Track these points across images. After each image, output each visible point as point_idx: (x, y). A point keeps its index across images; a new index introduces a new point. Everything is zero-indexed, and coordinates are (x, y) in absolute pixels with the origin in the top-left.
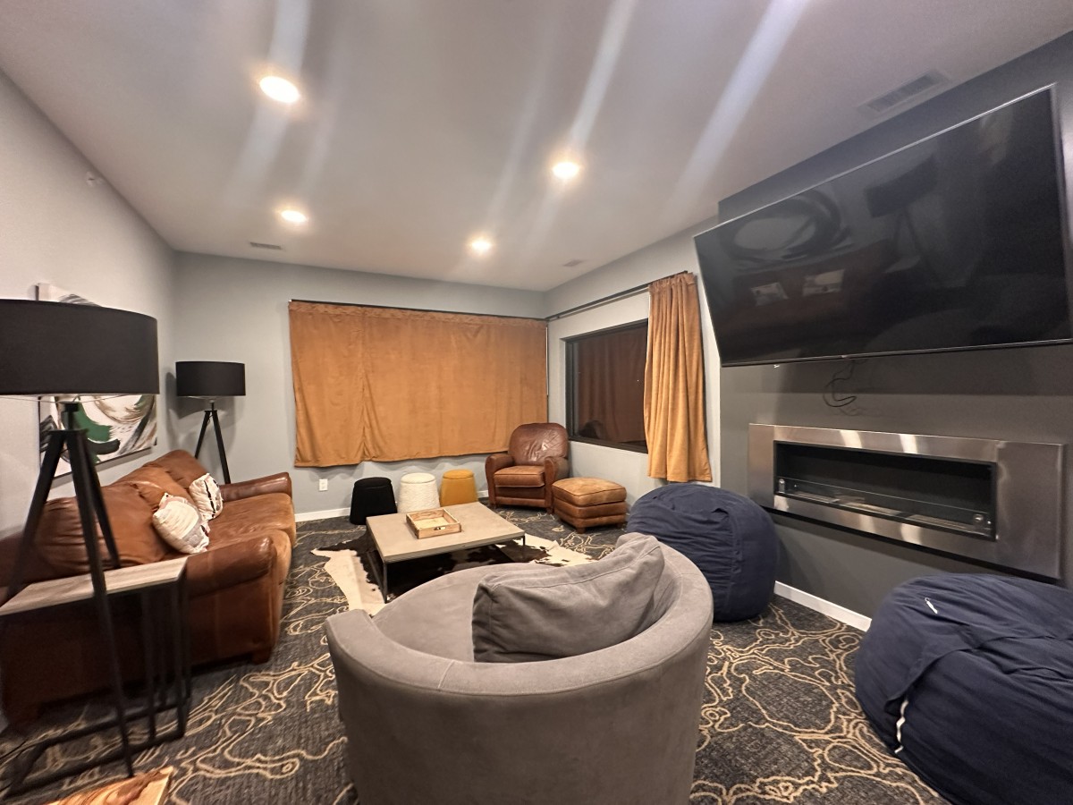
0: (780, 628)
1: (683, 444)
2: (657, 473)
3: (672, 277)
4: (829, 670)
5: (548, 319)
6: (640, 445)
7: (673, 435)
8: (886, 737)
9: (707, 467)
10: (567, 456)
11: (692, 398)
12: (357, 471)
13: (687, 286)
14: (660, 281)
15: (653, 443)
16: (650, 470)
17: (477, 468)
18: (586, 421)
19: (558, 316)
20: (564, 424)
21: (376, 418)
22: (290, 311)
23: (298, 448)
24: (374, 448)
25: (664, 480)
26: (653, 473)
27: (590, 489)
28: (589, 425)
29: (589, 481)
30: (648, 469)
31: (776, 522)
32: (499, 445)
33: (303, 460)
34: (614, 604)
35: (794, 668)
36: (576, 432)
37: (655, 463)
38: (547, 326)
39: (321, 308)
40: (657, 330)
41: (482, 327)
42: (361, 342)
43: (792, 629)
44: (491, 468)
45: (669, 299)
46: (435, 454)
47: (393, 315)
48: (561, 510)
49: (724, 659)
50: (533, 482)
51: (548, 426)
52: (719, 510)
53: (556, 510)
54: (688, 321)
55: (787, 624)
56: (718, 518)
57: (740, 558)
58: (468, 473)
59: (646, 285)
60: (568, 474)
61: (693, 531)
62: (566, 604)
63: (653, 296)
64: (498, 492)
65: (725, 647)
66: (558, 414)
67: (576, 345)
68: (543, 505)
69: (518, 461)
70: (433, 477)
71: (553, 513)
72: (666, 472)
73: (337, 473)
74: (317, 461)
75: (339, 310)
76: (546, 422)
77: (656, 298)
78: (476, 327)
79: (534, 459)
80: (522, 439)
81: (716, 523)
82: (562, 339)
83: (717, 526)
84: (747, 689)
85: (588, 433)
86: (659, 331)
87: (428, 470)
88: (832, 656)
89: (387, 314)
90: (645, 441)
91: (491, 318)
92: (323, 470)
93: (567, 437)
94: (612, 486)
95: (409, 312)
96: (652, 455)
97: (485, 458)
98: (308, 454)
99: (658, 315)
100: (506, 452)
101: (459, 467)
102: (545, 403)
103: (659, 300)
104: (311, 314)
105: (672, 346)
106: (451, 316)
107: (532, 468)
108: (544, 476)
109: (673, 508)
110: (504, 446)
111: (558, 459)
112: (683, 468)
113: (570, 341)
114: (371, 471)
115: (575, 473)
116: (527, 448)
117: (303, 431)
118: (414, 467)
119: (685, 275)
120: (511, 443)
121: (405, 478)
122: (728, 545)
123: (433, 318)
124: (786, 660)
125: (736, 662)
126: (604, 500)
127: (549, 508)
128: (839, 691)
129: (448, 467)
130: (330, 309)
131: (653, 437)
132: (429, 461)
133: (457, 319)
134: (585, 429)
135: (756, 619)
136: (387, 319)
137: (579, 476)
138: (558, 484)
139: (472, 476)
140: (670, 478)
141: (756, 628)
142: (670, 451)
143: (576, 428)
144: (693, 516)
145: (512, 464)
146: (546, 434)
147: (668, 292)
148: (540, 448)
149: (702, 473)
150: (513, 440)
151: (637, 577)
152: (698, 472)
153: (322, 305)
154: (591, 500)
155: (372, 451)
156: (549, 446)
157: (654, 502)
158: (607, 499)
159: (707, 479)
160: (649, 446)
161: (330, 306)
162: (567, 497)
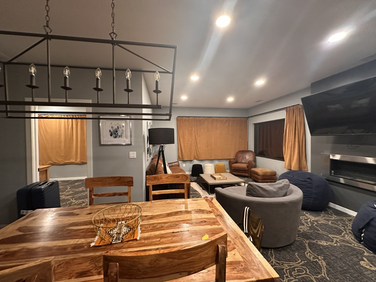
0: (330, 214)
1: (297, 158)
2: (287, 167)
3: (294, 106)
4: (345, 225)
5: (248, 117)
6: (282, 159)
7: (293, 156)
8: (359, 239)
9: (306, 166)
10: (255, 160)
11: (301, 144)
12: (192, 162)
13: (299, 109)
14: (289, 107)
15: (286, 158)
16: (285, 166)
17: (226, 163)
18: (261, 150)
19: (252, 117)
20: (253, 151)
21: (198, 148)
22: (177, 119)
23: (178, 156)
24: (197, 156)
25: (290, 170)
26: (286, 167)
27: (264, 171)
28: (262, 151)
29: (263, 169)
30: (284, 166)
31: (330, 184)
32: (232, 156)
33: (180, 158)
34: (277, 191)
35: (332, 223)
36: (257, 153)
37: (287, 164)
38: (248, 119)
39: (184, 118)
40: (288, 123)
41: (227, 121)
42: (194, 127)
43: (334, 215)
44: (231, 163)
45: (292, 113)
46: (213, 158)
47: (202, 119)
48: (254, 177)
49: (309, 218)
50: (244, 168)
51: (248, 151)
52: (308, 178)
53: (252, 177)
54: (300, 120)
55: (333, 214)
56: (308, 180)
57: (316, 192)
58: (223, 165)
59: (285, 108)
60: (255, 167)
61: (300, 183)
62: (267, 189)
63: (287, 112)
64: (233, 171)
65: (309, 216)
66: (251, 147)
67: (258, 125)
68: (247, 176)
69: (238, 162)
70: (213, 165)
71: (251, 178)
72: (291, 167)
73: (187, 162)
74: (183, 159)
75: (189, 118)
76: (247, 150)
77: (288, 112)
78: (225, 121)
79: (243, 161)
80: (240, 155)
81: (307, 182)
82: (253, 124)
83: (308, 183)
84: (315, 225)
85: (262, 154)
86: (289, 123)
87: (212, 163)
88: (347, 223)
89: (200, 119)
90: (284, 157)
91: (230, 118)
92: (184, 161)
93: (255, 155)
94: (271, 171)
95: (206, 118)
96: (286, 162)
97: (229, 160)
98: (181, 157)
99: (289, 117)
100: (234, 159)
101: (220, 163)
102: (247, 144)
103: (289, 113)
104: (182, 120)
105: (294, 128)
106: (218, 118)
107: (243, 164)
108: (248, 167)
109: (293, 177)
110: (233, 157)
111: (252, 162)
112: (297, 166)
113: (255, 124)
114: (196, 162)
115: (257, 166)
116: (241, 158)
117: (180, 151)
118: (207, 162)
119: (299, 105)
120: (236, 156)
121: (206, 165)
122: (312, 188)
123: (213, 119)
124: (330, 221)
125: (313, 219)
126: (269, 175)
127: (249, 176)
128: (347, 230)
129: (217, 162)
130: (186, 118)
131: (287, 156)
132: (211, 160)
133: (220, 119)
134: (261, 152)
135: (321, 211)
136: (201, 120)
137: (259, 167)
138: (253, 169)
139: (224, 165)
140: (292, 169)
141: (321, 213)
142: (293, 161)
143: (258, 152)
144: (300, 179)
145: (237, 162)
146: (248, 154)
147: (292, 111)
148: (246, 158)
149: (304, 168)
150: (237, 155)
151: (283, 187)
152: (303, 167)
153: (185, 117)
154: (264, 174)
155: (196, 157)
156: (248, 157)
157: (287, 175)
158: (270, 175)
159: (306, 170)
160: (285, 159)
161: (187, 117)
162: (256, 173)
